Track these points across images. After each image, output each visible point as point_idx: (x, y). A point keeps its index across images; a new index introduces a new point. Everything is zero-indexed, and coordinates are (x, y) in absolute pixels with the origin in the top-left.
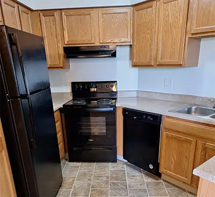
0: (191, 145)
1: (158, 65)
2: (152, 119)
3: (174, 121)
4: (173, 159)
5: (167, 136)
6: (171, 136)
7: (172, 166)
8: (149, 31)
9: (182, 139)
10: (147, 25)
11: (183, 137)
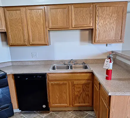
0: (66, 85)
1: (30, 45)
2: (41, 77)
3: (54, 75)
4: (57, 97)
5: (52, 84)
6: (54, 84)
7: (57, 100)
8: (20, 24)
9: (61, 83)
10: (18, 21)
11: (61, 82)
